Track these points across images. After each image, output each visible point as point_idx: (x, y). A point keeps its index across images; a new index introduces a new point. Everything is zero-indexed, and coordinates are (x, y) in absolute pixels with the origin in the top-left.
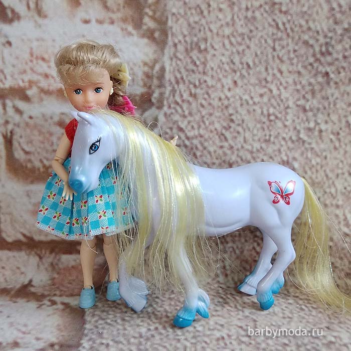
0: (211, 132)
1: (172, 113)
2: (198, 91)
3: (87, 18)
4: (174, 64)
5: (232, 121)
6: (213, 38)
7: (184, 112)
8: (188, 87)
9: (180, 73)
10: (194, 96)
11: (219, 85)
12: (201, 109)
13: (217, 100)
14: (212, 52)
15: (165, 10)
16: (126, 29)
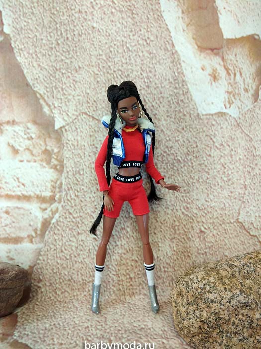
0: (86, 214)
1: (66, 205)
2: (79, 194)
3: (22, 159)
4: (67, 181)
5: (96, 208)
6: (86, 169)
7: (72, 204)
8: (74, 192)
9: (70, 185)
10: (77, 196)
11: (90, 191)
12: (81, 203)
13: (89, 198)
14: (86, 175)
15: (62, 155)
16: (42, 165)
